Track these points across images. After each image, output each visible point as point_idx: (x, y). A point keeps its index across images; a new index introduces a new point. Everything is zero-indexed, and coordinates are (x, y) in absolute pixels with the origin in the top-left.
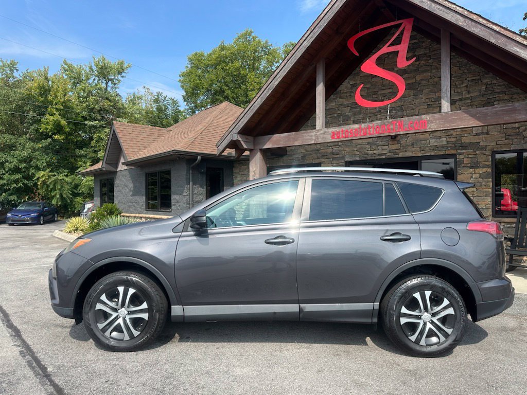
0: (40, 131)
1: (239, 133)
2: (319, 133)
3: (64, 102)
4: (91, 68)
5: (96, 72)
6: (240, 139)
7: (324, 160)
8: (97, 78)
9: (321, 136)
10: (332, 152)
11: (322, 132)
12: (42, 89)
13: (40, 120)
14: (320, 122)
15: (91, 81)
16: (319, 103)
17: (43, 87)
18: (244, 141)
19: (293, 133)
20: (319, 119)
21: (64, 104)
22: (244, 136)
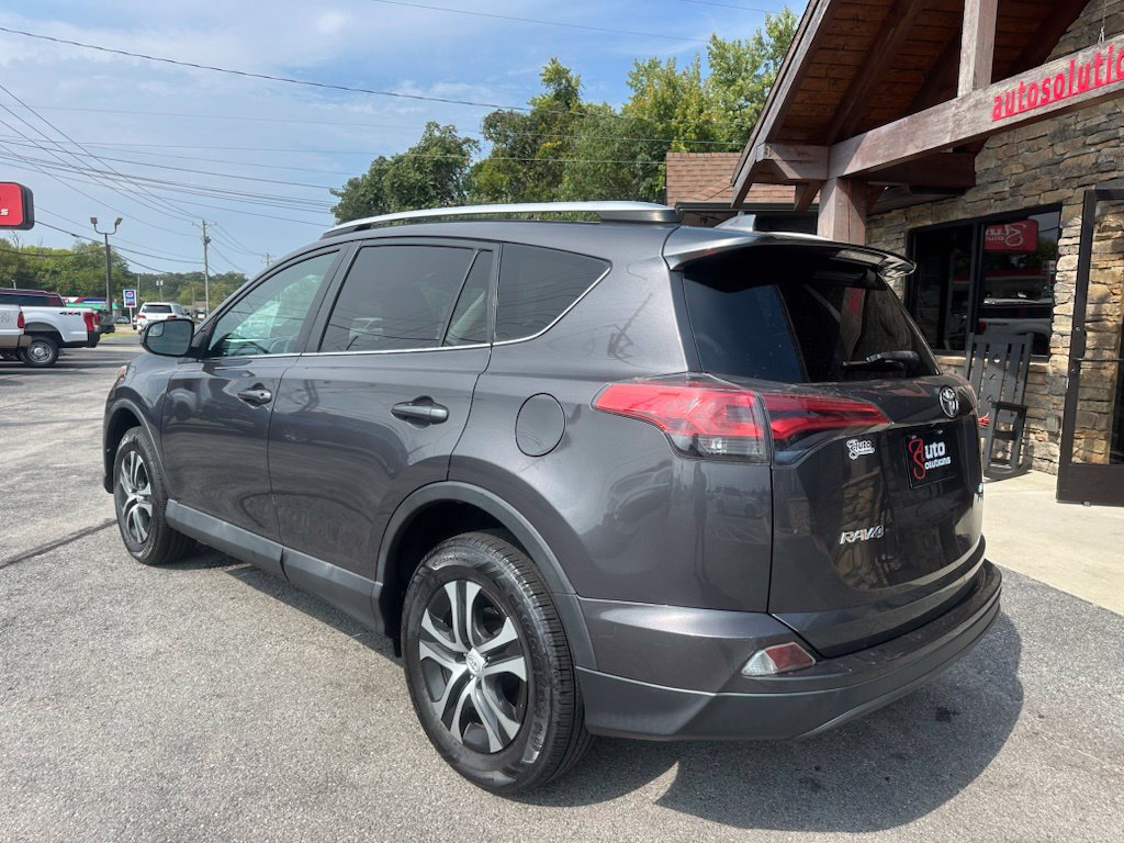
0: (657, 190)
1: (768, 141)
2: (965, 106)
3: (697, 126)
4: (760, 42)
5: (769, 48)
6: (775, 157)
7: (1070, 193)
8: (772, 62)
9: (969, 115)
10: (1096, 165)
11: (971, 101)
12: (662, 107)
13: (657, 168)
14: (968, 71)
15: (761, 71)
16: (972, 11)
17: (664, 101)
18: (790, 162)
19: (906, 119)
20: (968, 63)
21: (698, 131)
22: (791, 149)
